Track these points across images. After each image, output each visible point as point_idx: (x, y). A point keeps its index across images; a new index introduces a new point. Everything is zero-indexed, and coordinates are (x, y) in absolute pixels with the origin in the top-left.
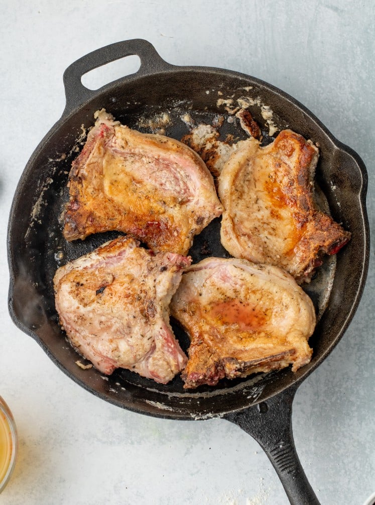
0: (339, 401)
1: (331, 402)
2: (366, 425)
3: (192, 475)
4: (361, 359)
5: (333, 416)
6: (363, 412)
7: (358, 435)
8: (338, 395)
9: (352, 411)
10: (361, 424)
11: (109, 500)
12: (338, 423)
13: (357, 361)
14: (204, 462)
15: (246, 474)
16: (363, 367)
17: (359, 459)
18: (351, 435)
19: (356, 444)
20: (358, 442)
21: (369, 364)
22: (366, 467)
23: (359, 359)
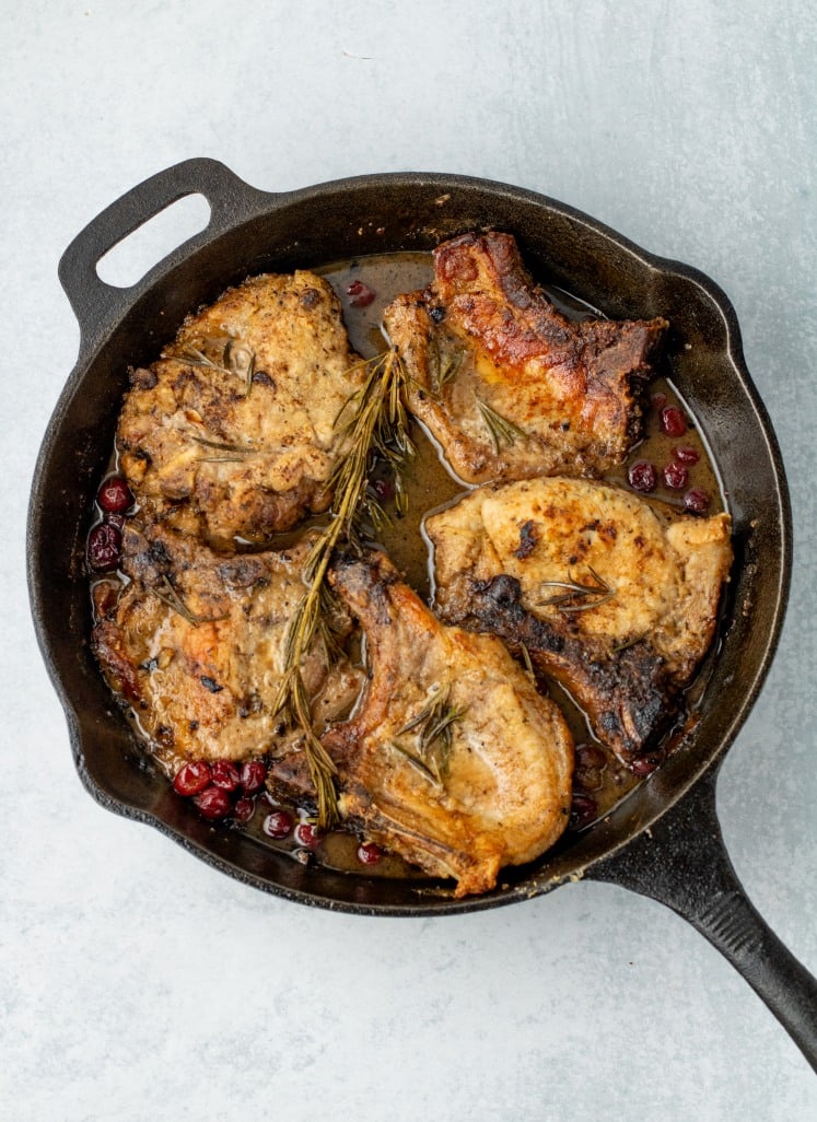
0: (743, 805)
1: (727, 807)
2: (803, 853)
3: (440, 969)
4: (787, 715)
5: (733, 836)
6: (797, 827)
7: (787, 875)
8: (743, 791)
9: (772, 826)
10: (792, 851)
11: (265, 1030)
12: (745, 851)
13: (779, 719)
14: (463, 943)
15: (554, 964)
16: (792, 732)
17: (792, 925)
18: (773, 877)
19: (784, 893)
20: (788, 889)
21: (804, 724)
22: (807, 941)
23: (783, 717)
